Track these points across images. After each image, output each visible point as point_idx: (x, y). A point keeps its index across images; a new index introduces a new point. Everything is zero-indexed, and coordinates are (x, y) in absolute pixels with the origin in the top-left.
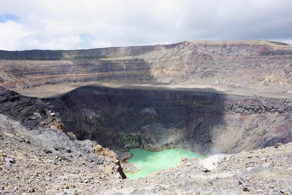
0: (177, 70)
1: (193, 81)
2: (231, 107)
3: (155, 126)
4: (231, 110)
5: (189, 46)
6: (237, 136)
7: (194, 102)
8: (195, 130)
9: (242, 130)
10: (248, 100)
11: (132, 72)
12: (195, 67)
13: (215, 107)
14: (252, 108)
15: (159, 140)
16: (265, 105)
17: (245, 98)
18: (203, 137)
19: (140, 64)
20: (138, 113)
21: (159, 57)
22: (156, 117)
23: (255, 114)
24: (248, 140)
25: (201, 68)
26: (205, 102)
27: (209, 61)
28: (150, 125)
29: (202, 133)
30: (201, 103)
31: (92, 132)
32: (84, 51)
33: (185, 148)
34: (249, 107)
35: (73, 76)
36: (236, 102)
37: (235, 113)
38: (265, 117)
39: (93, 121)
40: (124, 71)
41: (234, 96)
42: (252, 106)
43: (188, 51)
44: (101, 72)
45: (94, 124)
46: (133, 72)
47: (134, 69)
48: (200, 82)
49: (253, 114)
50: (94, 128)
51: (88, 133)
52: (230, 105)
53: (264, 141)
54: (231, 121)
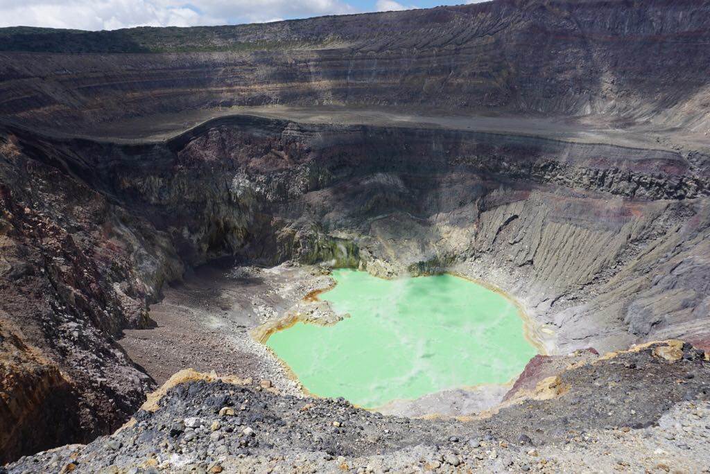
0: (482, 74)
1: (523, 105)
2: (602, 179)
3: (396, 217)
4: (599, 185)
5: (525, 7)
6: (602, 254)
7: (503, 160)
8: (497, 234)
9: (621, 239)
10: (650, 160)
11: (367, 81)
12: (531, 66)
13: (558, 176)
14: (658, 184)
15: (403, 252)
16: (697, 177)
17: (642, 156)
18: (516, 251)
19: (388, 61)
20: (358, 184)
21: (439, 41)
22: (401, 195)
23: (666, 198)
24: (630, 267)
25: (549, 69)
26: (532, 161)
27: (575, 51)
28: (386, 215)
29: (515, 242)
30: (523, 166)
31: (246, 226)
32: (258, 27)
33: (467, 275)
34: (649, 179)
35: (222, 92)
36: (615, 164)
37: (609, 193)
38: (692, 210)
39: (245, 201)
40: (348, 78)
41: (612, 148)
42: (660, 177)
43: (519, 21)
44: (291, 82)
45: (248, 208)
46: (370, 80)
47: (374, 74)
48: (540, 110)
49: (662, 200)
50: (248, 217)
51: (235, 228)
52: (597, 173)
53: (671, 272)
54: (595, 214)
